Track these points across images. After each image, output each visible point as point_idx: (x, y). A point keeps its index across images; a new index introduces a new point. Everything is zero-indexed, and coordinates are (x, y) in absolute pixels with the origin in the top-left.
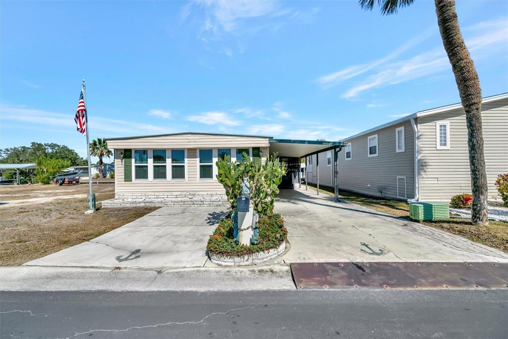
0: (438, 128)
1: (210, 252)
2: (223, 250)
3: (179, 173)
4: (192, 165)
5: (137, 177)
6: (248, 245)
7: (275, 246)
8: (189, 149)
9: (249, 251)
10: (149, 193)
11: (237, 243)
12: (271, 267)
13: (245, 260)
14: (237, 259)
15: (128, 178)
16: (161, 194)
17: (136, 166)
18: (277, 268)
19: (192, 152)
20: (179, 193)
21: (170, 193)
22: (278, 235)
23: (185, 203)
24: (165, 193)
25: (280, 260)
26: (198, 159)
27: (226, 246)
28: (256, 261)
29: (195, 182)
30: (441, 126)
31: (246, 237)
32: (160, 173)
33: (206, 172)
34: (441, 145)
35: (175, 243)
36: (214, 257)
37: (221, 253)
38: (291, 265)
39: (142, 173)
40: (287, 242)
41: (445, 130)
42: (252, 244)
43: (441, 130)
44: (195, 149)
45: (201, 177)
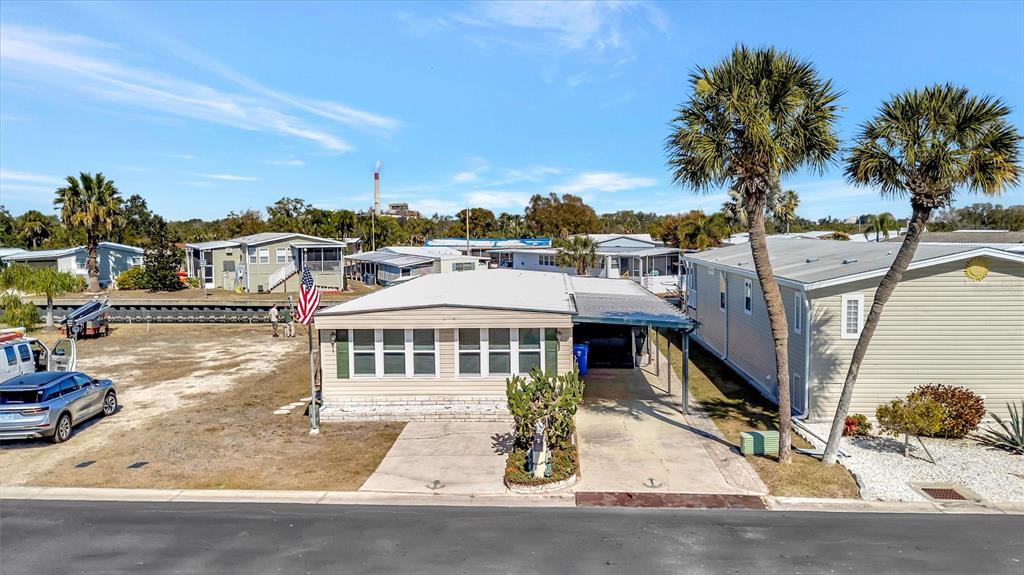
0: (845, 305)
1: (508, 481)
2: (521, 480)
3: (425, 365)
4: (447, 354)
5: (357, 371)
6: (542, 477)
7: (565, 478)
8: (441, 331)
9: (543, 482)
10: (378, 398)
11: (533, 475)
12: (561, 494)
13: (540, 489)
14: (533, 488)
15: (343, 372)
16: (397, 398)
17: (356, 354)
18: (564, 495)
19: (447, 335)
20: (427, 398)
21: (413, 398)
22: (569, 470)
23: (442, 417)
24: (404, 398)
25: (568, 490)
26: (457, 344)
27: (524, 477)
28: (548, 490)
29: (452, 379)
30: (849, 302)
31: (540, 471)
32: (395, 365)
33: (469, 364)
34: (849, 331)
35: (468, 475)
36: (514, 486)
37: (520, 483)
38: (577, 493)
39: (365, 365)
40: (579, 475)
41: (856, 308)
42: (546, 476)
43: (849, 308)
44: (452, 331)
45: (461, 372)
